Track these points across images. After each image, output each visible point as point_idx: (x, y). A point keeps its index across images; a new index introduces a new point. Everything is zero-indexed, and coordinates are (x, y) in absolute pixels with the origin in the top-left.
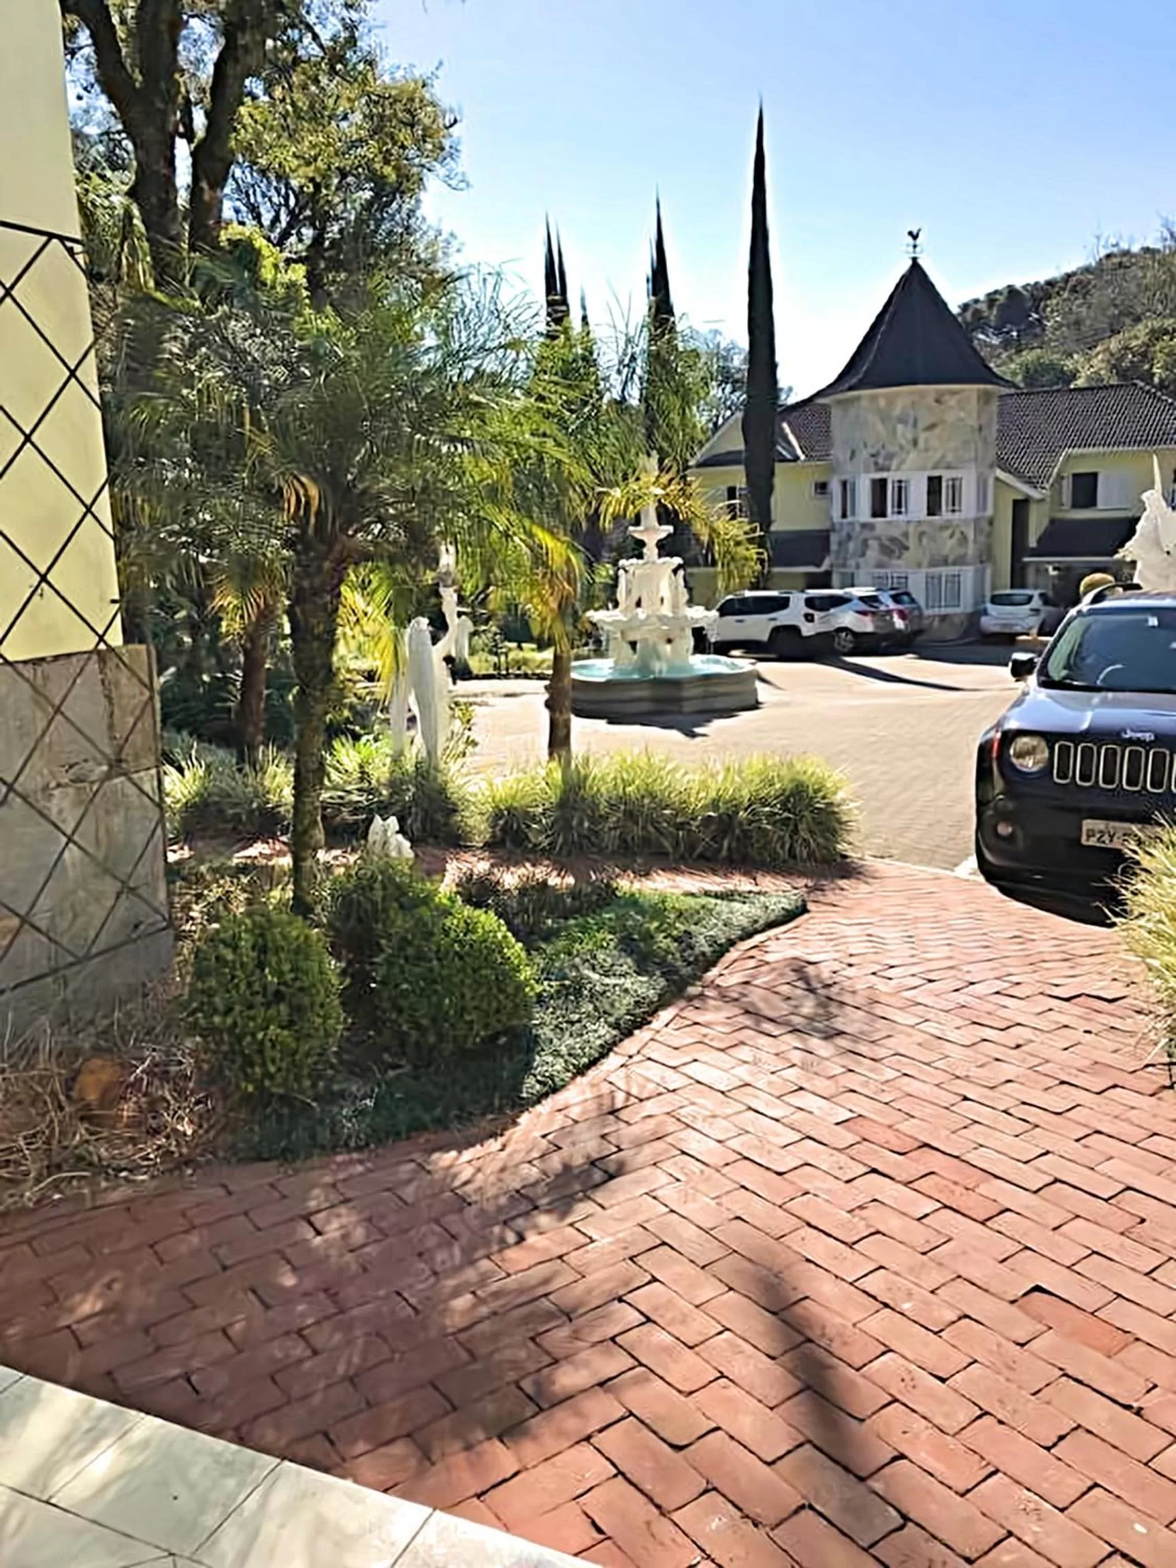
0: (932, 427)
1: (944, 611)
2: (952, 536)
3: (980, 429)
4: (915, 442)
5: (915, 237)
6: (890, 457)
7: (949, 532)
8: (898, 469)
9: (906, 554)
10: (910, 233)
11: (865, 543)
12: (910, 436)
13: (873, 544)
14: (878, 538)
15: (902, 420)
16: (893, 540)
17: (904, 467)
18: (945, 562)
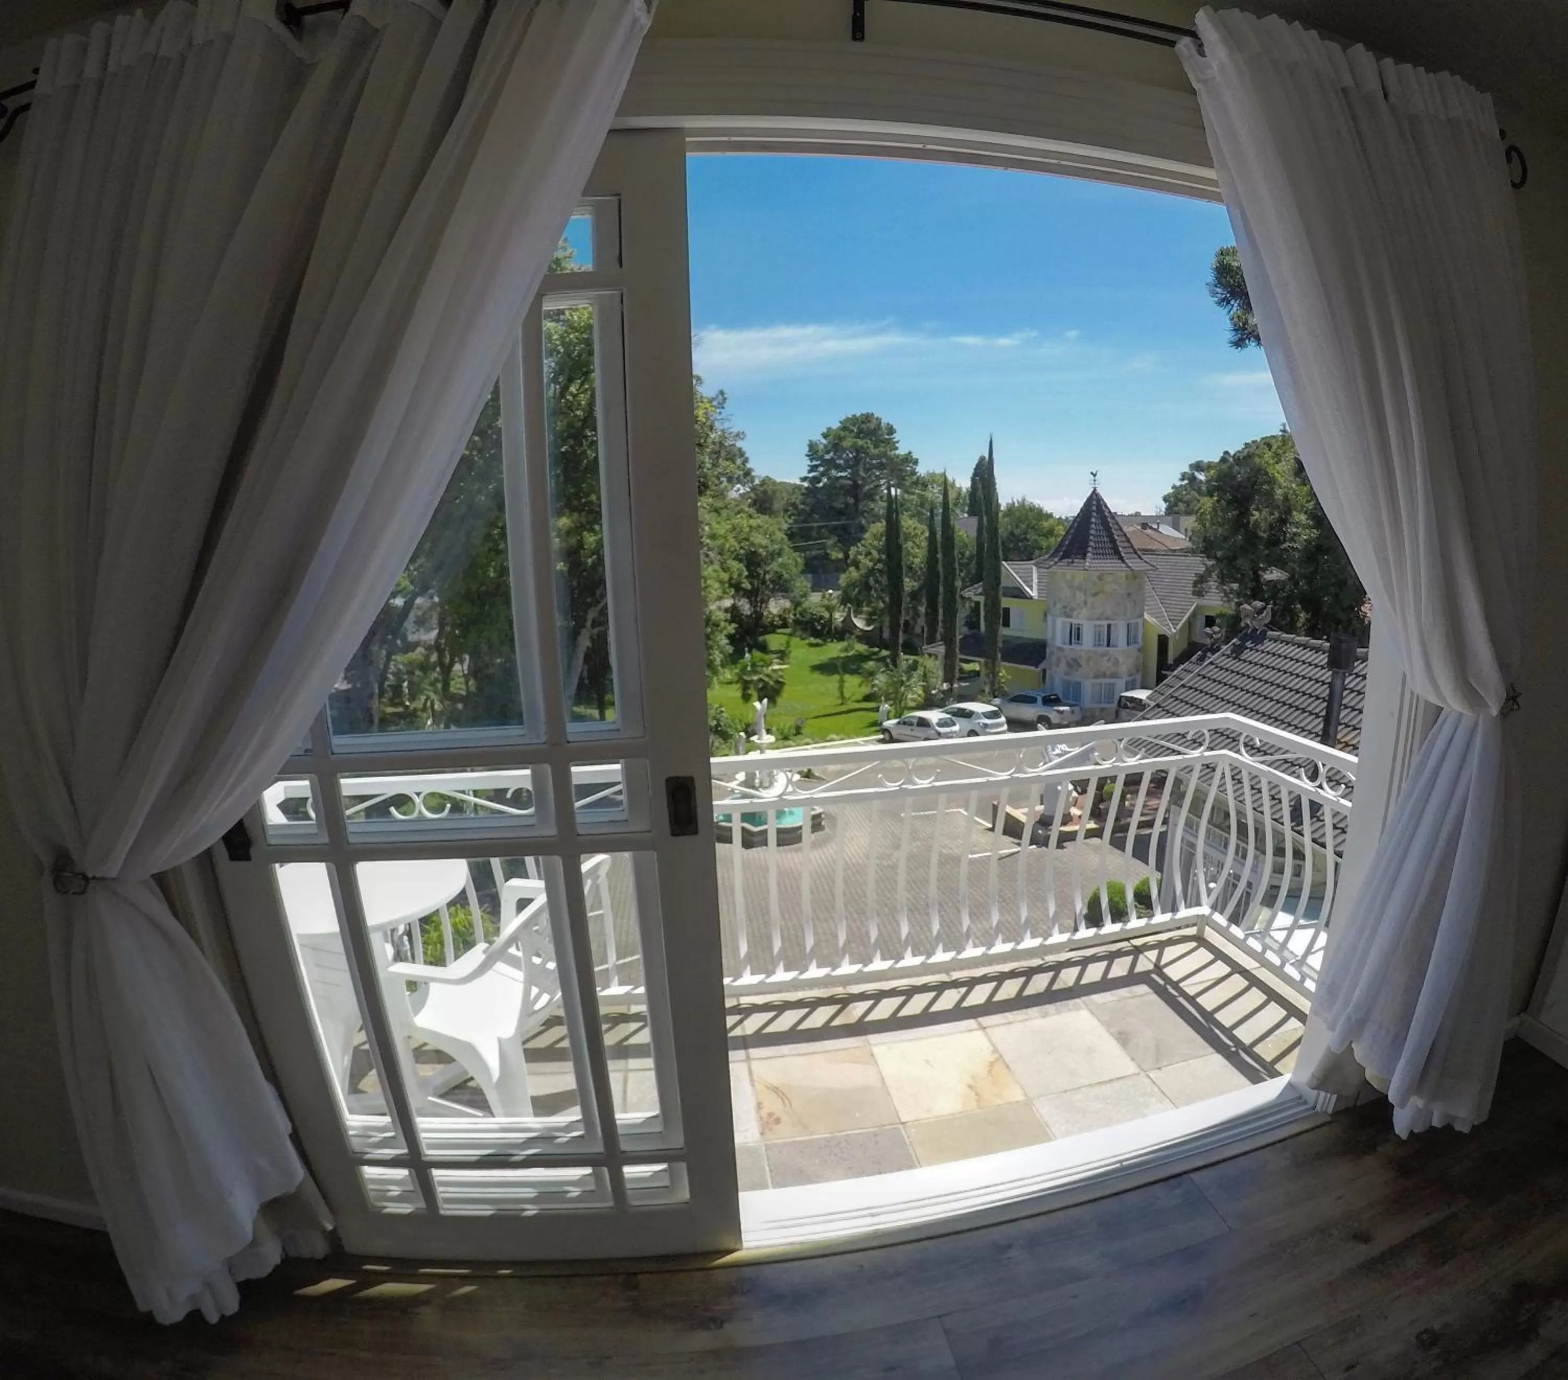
0: (1095, 594)
1: (1104, 705)
2: (1108, 660)
3: (1129, 594)
4: (1085, 603)
5: (1095, 475)
6: (1073, 609)
7: (1106, 658)
8: (1077, 617)
9: (1080, 669)
10: (1092, 473)
11: (1059, 660)
12: (1083, 598)
13: (1063, 660)
14: (1066, 657)
15: (1079, 588)
16: (1075, 660)
17: (1080, 616)
18: (1104, 675)
